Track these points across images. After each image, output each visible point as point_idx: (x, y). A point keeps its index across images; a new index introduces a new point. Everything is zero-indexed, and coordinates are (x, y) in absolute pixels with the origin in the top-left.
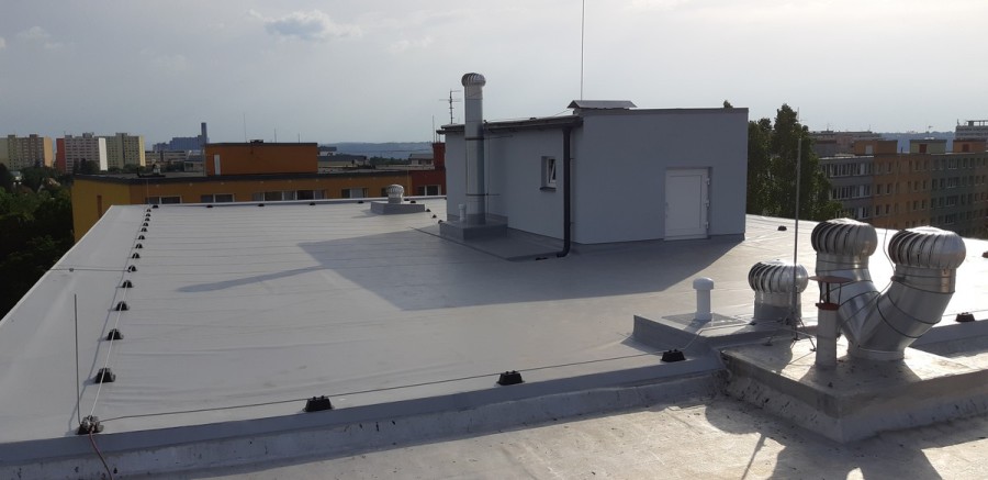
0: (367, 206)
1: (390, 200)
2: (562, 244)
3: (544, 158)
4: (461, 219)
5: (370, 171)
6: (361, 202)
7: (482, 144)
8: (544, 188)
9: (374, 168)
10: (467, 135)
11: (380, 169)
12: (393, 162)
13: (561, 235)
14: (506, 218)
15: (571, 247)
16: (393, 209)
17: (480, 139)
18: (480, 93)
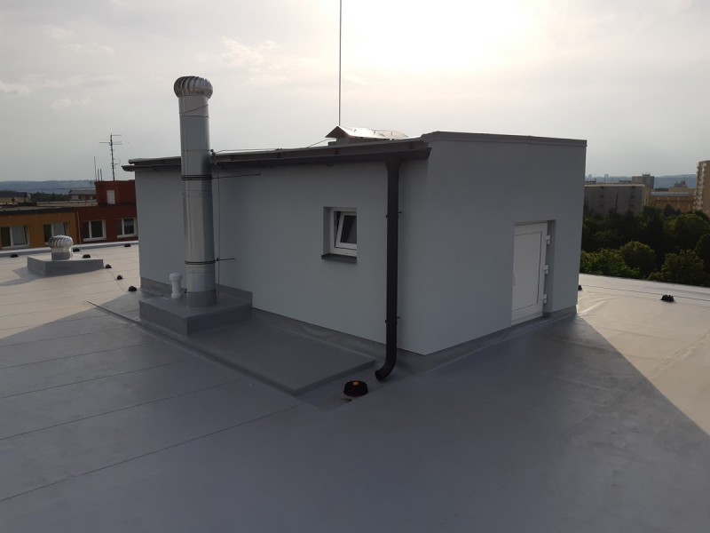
0: (22, 262)
1: (54, 256)
2: (384, 352)
3: (327, 210)
4: (175, 294)
5: (30, 208)
6: (14, 256)
7: (211, 185)
8: (328, 256)
9: (35, 205)
10: (186, 171)
11: (42, 205)
12: (54, 198)
13: (382, 338)
14: (250, 295)
15: (399, 356)
16: (59, 268)
17: (206, 177)
18: (205, 107)
